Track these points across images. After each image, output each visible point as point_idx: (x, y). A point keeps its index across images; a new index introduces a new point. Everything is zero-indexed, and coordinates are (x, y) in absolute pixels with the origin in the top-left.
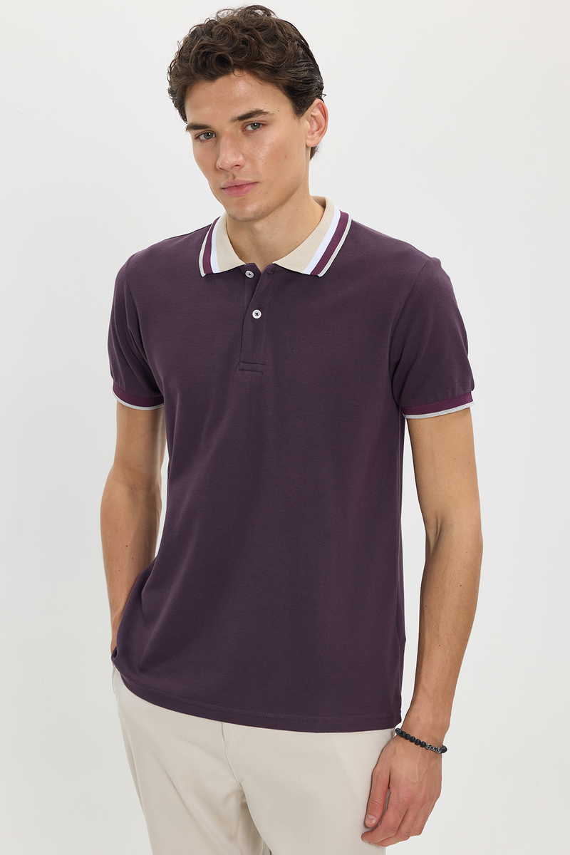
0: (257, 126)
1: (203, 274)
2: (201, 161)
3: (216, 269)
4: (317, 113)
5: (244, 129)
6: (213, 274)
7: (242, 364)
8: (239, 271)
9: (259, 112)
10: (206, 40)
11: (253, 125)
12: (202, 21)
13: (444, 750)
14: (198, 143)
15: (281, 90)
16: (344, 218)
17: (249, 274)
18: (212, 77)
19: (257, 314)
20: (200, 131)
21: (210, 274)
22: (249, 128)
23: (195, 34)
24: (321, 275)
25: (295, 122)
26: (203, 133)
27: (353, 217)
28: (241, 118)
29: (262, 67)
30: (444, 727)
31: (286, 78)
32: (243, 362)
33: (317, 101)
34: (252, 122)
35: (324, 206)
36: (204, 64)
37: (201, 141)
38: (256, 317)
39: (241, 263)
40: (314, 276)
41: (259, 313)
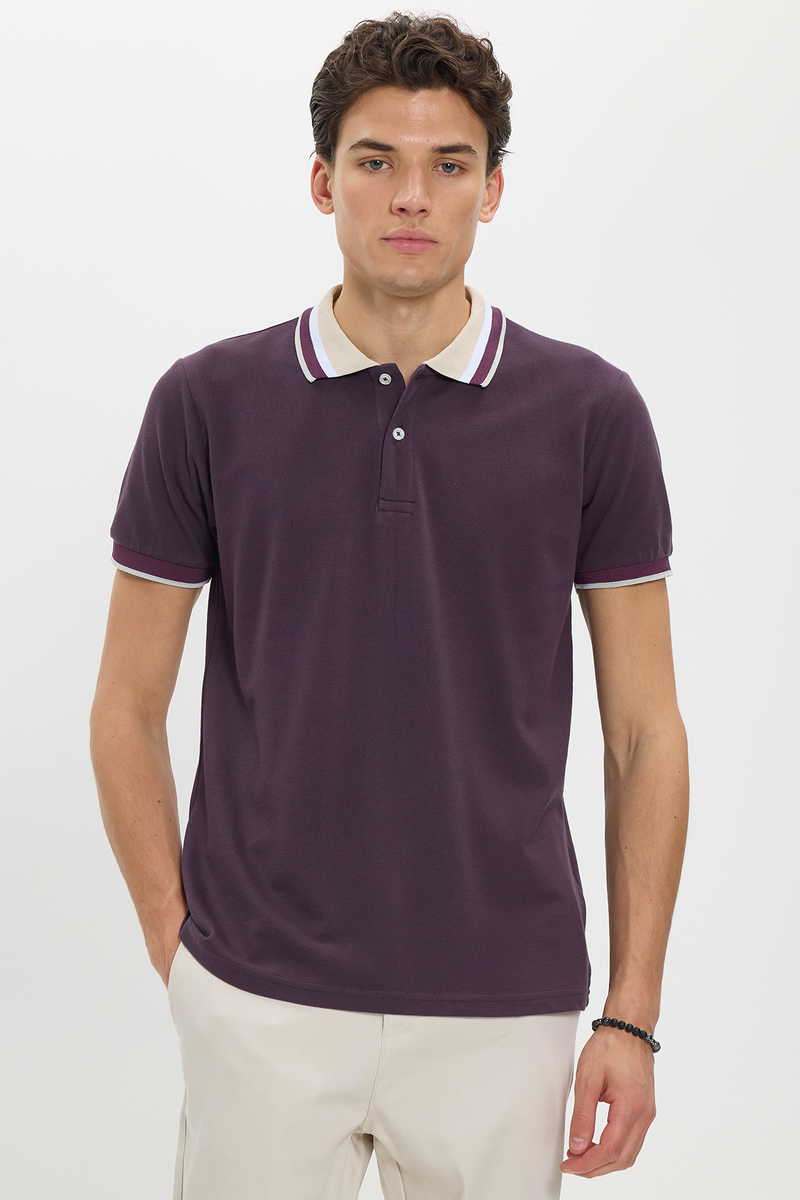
0: (448, 167)
1: (311, 378)
3: (330, 372)
5: (436, 168)
6: (326, 378)
7: (381, 501)
8: (367, 376)
11: (446, 165)
13: (654, 1047)
16: (497, 314)
17: (385, 379)
19: (399, 434)
21: (322, 378)
22: (440, 168)
24: (484, 384)
28: (437, 151)
32: (383, 499)
36: (413, 65)
38: (398, 438)
39: (371, 363)
40: (474, 385)
41: (402, 433)
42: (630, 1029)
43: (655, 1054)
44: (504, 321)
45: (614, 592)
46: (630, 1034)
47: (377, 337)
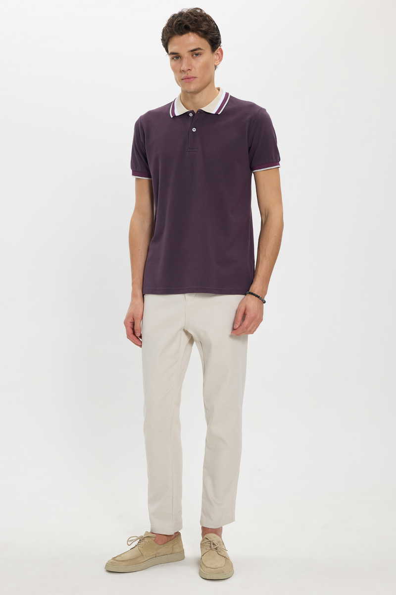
0: (197, 55)
1: (172, 117)
2: (174, 69)
3: (177, 114)
4: (219, 52)
5: (192, 56)
8: (186, 114)
9: (199, 49)
10: (180, 18)
11: (196, 54)
12: (177, 12)
13: (265, 302)
14: (173, 61)
15: (207, 41)
16: (227, 94)
17: (191, 115)
18: (182, 34)
19: (194, 130)
20: (175, 55)
21: (175, 116)
22: (194, 55)
23: (174, 17)
24: (219, 114)
25: (212, 55)
26: (176, 56)
27: (231, 94)
28: (192, 51)
29: (201, 31)
30: (265, 293)
31: (210, 36)
32: (189, 149)
33: (219, 47)
34: (195, 53)
35: (219, 90)
36: (179, 28)
37: (175, 60)
38: (194, 131)
39: (187, 111)
40: (216, 114)
41: (195, 129)
42: (257, 296)
43: (264, 304)
44: (229, 96)
45: (261, 172)
46: (255, 297)
47: (189, 104)
